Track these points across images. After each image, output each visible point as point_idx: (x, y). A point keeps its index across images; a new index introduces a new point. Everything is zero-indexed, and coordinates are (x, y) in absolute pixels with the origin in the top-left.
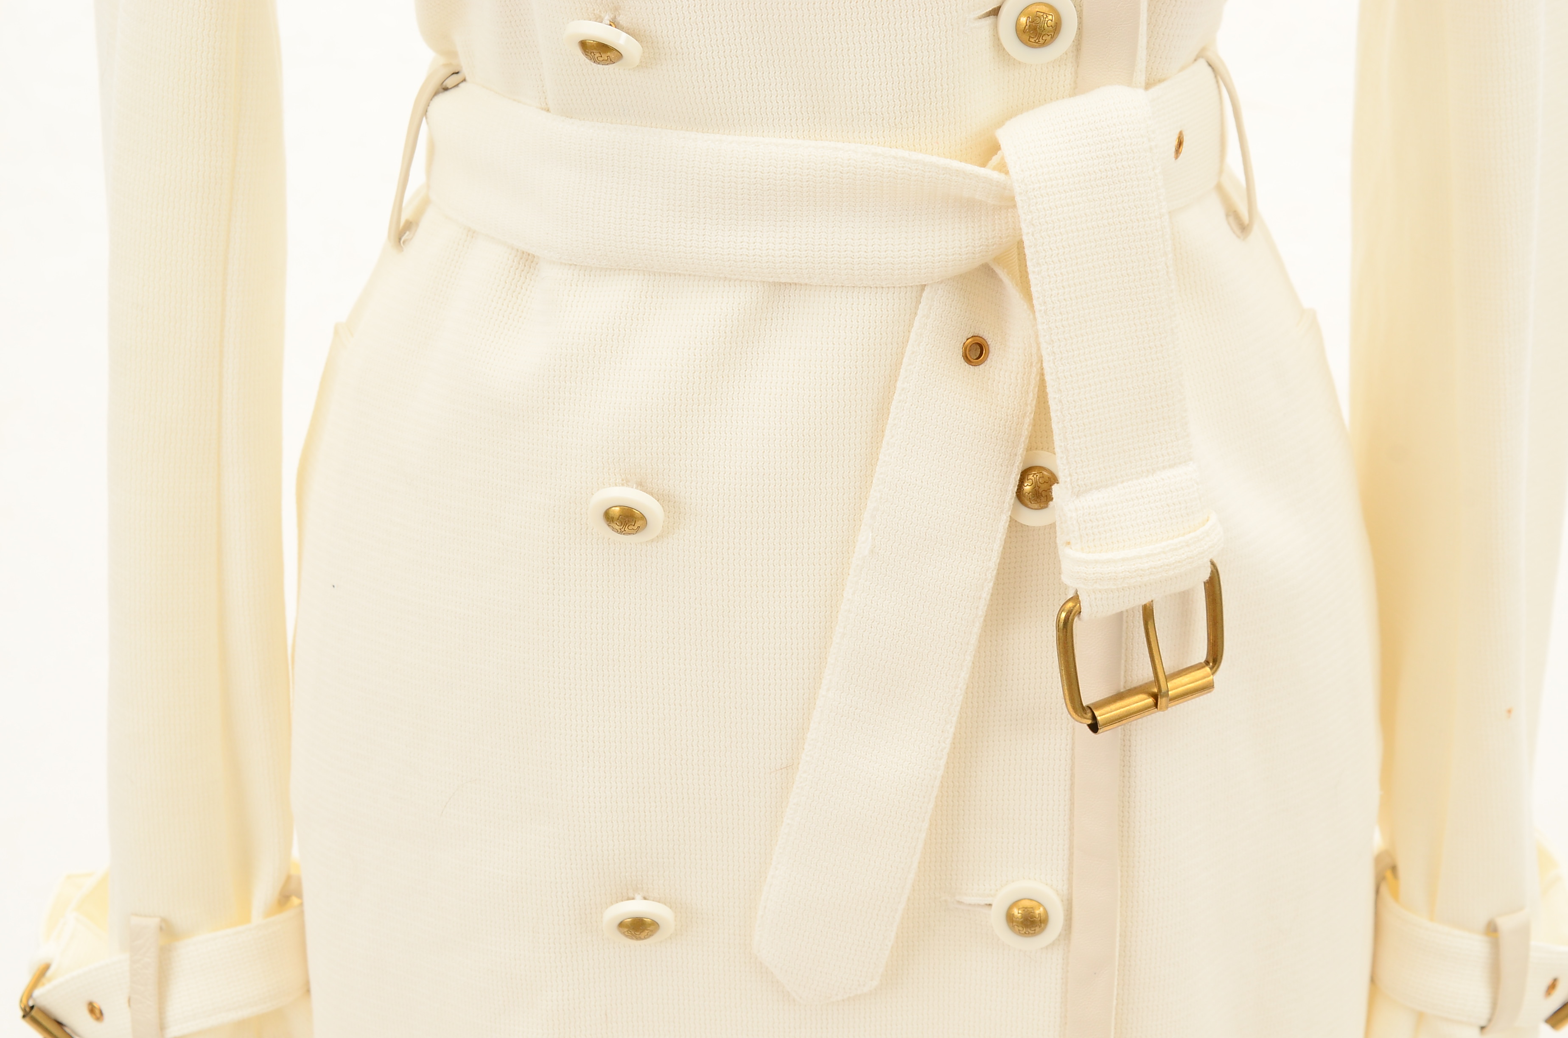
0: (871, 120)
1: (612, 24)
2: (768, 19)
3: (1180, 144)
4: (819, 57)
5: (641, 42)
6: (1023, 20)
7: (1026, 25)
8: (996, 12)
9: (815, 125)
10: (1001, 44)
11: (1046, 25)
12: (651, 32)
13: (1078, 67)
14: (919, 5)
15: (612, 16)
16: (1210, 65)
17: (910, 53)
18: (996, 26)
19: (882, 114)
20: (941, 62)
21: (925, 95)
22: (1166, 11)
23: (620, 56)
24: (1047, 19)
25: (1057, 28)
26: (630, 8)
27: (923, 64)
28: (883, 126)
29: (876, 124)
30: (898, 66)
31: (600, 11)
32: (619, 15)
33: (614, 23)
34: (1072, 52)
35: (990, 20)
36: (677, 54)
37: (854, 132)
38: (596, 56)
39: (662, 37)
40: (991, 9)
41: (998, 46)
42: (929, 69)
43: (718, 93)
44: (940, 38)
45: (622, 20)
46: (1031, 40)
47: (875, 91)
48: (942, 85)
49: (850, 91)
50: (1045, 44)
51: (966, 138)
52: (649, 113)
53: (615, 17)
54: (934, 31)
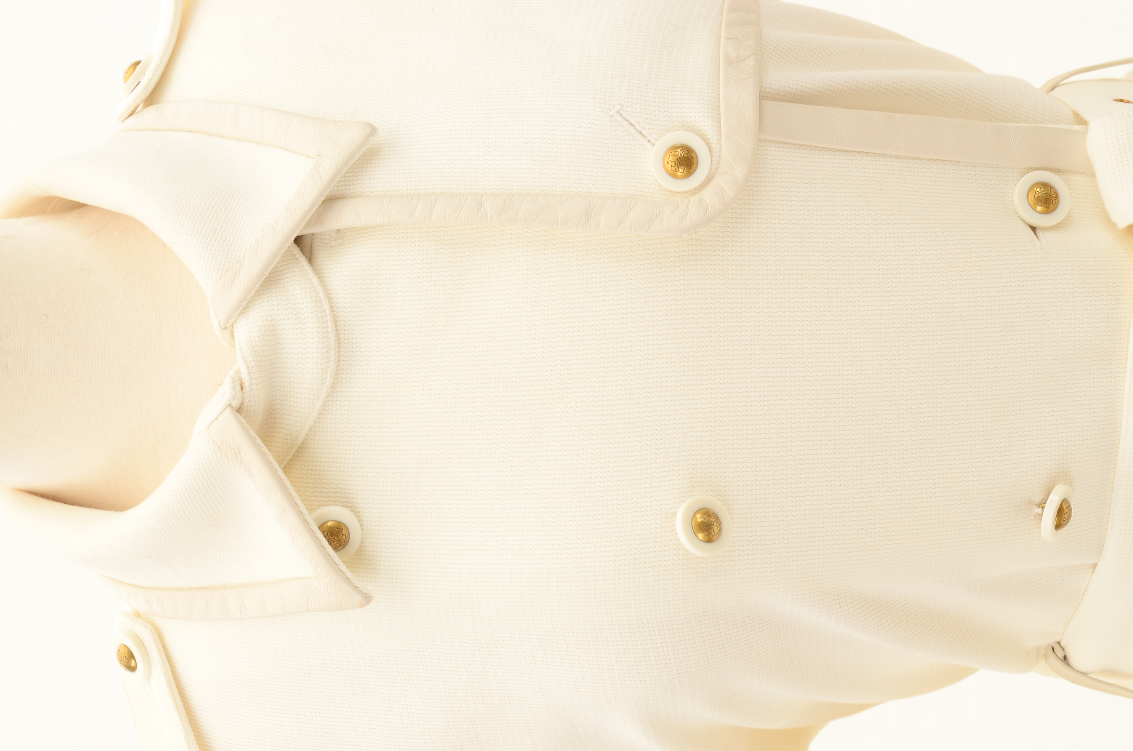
0: (1113, 317)
1: (1041, 506)
2: (1040, 391)
4: (1067, 354)
5: (1054, 485)
6: (1039, 208)
7: (1044, 206)
8: (1033, 229)
9: (1115, 360)
10: (1056, 225)
11: (1044, 192)
12: (1048, 478)
13: (1070, 172)
14: (1032, 280)
15: (1035, 507)
16: (1053, 89)
17: (1065, 288)
18: (1044, 229)
19: (1109, 309)
20: (1072, 266)
21: (1095, 278)
22: (1026, 113)
23: (1065, 501)
24: (1040, 192)
25: (1045, 185)
26: (1030, 492)
27: (1073, 279)
28: (1117, 309)
29: (1116, 313)
30: (1074, 297)
31: (1032, 515)
32: (1034, 501)
33: (1042, 505)
34: (1060, 175)
35: (1039, 232)
36: (1064, 459)
37: (1121, 330)
38: (1067, 517)
39: (1052, 469)
40: (1032, 232)
41: (1057, 227)
42: (1077, 274)
43: (1091, 430)
44: (1055, 266)
45: (1038, 499)
46: (1054, 203)
47: (1092, 314)
48: (1088, 266)
49: (1092, 332)
50: (1056, 193)
51: (1125, 250)
52: (1103, 484)
53: (1035, 504)
54: (1050, 270)
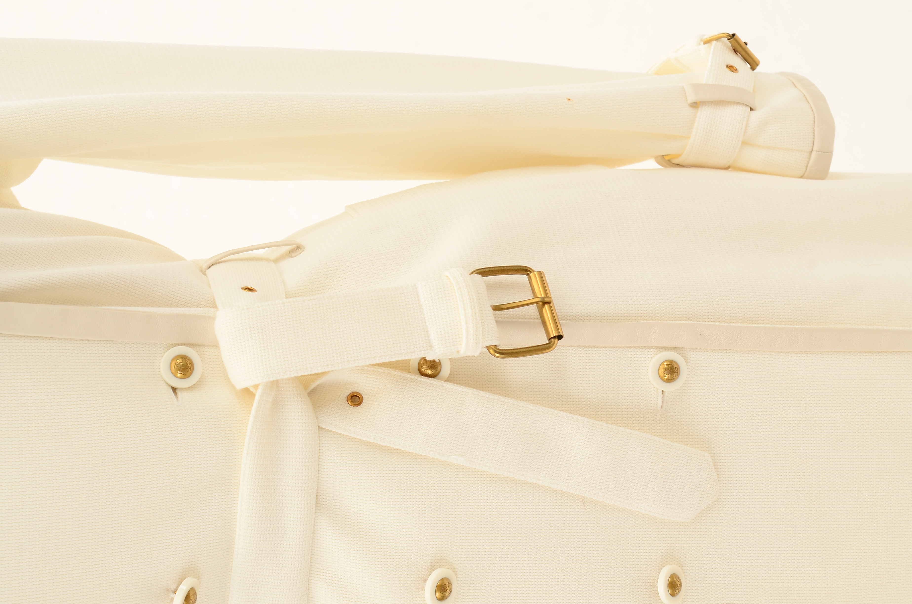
0: (229, 456)
1: (175, 593)
2: (174, 510)
3: (248, 289)
4: (195, 483)
5: (185, 577)
6: (179, 375)
7: (181, 373)
8: (174, 389)
9: (232, 485)
10: (191, 386)
11: (181, 363)
12: (180, 572)
13: (205, 345)
14: (169, 431)
15: (171, 593)
16: (210, 267)
17: (194, 435)
18: (182, 389)
19: (226, 450)
20: (199, 419)
21: (216, 427)
22: (178, 297)
23: (192, 589)
24: (179, 363)
25: (184, 357)
26: (167, 583)
27: (200, 429)
28: (233, 449)
29: (231, 453)
30: (201, 442)
31: (169, 599)
32: (170, 589)
33: (175, 592)
34: (197, 348)
35: (179, 392)
36: (192, 558)
37: (236, 465)
38: (192, 602)
39: (183, 566)
40: (173, 392)
41: (192, 388)
42: (203, 425)
43: (213, 537)
44: (187, 419)
45: (173, 588)
46: (189, 371)
47: (214, 454)
48: (212, 418)
49: (214, 467)
50: (192, 364)
51: (240, 405)
52: (224, 573)
53: (171, 591)
54: (183, 423)
